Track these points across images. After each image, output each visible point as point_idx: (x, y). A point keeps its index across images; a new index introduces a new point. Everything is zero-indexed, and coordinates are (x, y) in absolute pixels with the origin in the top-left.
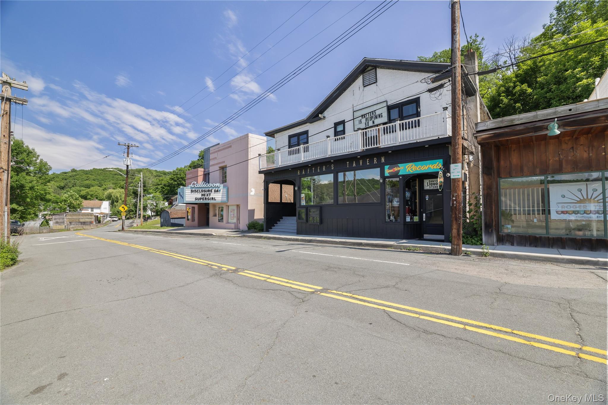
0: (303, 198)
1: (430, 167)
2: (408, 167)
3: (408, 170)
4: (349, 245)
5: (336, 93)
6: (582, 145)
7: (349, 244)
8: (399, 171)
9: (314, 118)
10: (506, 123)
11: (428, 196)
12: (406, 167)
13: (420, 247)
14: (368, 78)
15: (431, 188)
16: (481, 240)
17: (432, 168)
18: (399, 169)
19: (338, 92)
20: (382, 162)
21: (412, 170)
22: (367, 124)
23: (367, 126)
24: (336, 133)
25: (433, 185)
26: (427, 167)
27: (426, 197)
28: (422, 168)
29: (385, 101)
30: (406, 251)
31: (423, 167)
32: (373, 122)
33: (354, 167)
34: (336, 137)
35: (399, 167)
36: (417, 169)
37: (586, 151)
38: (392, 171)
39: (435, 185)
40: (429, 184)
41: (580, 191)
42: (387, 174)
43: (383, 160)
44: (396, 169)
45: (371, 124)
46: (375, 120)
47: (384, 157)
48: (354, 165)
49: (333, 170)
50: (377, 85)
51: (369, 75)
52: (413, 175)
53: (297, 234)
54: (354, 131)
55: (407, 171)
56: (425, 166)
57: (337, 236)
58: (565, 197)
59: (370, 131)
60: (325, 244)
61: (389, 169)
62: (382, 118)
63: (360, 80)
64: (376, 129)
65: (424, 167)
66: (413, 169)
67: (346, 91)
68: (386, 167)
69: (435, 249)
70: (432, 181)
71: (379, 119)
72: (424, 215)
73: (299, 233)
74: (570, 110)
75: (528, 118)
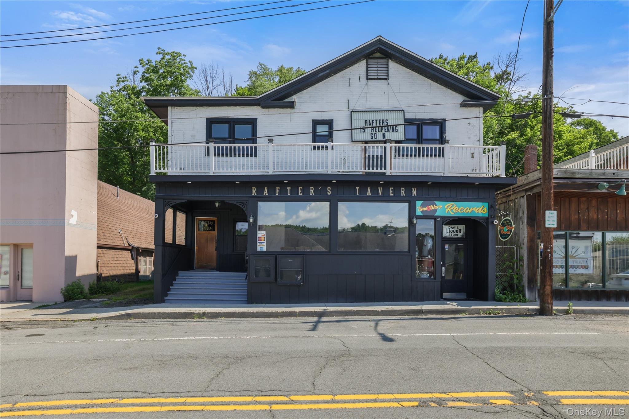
0: (263, 239)
1: (474, 210)
2: (448, 207)
3: (447, 210)
4: (400, 315)
5: (325, 73)
6: (593, 207)
7: (400, 313)
8: (435, 211)
9: (272, 101)
10: (569, 174)
11: (447, 245)
12: (446, 207)
13: (501, 309)
14: (376, 69)
15: (451, 236)
16: (524, 296)
17: (476, 212)
18: (436, 208)
19: (328, 71)
20: (413, 195)
21: (453, 212)
22: (373, 135)
23: (374, 139)
24: (316, 138)
25: (453, 233)
26: (471, 210)
27: (446, 247)
28: (464, 211)
29: (402, 111)
30: (485, 315)
31: (465, 209)
32: (384, 136)
33: (369, 196)
34: (317, 144)
35: (436, 205)
36: (459, 210)
37: (596, 213)
38: (426, 209)
39: (456, 233)
40: (448, 231)
41: (573, 249)
42: (419, 212)
43: (414, 192)
44: (432, 208)
45: (380, 137)
46: (386, 133)
47: (415, 189)
48: (369, 193)
49: (329, 196)
50: (388, 84)
51: (377, 66)
52: (453, 219)
53: (248, 303)
54: (352, 141)
55: (446, 212)
56: (469, 209)
57: (337, 302)
58: (555, 252)
59: (375, 147)
60: (355, 317)
61: (422, 206)
62: (397, 133)
63: (361, 67)
64: (381, 147)
65: (467, 210)
66: (454, 210)
67: (337, 75)
68: (419, 203)
69: (518, 310)
70: (452, 228)
71: (393, 133)
72: (443, 268)
73: (251, 300)
74: (614, 174)
75: (586, 174)
